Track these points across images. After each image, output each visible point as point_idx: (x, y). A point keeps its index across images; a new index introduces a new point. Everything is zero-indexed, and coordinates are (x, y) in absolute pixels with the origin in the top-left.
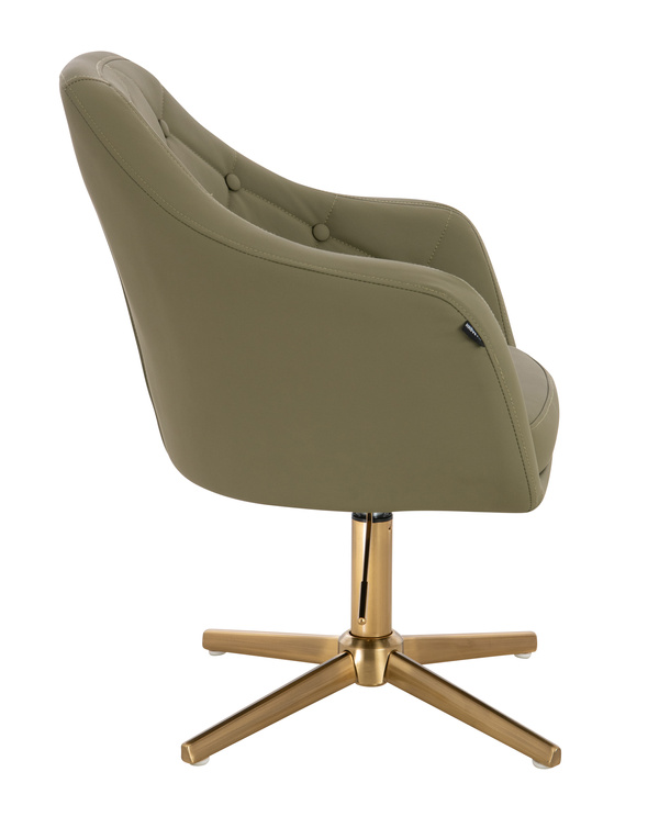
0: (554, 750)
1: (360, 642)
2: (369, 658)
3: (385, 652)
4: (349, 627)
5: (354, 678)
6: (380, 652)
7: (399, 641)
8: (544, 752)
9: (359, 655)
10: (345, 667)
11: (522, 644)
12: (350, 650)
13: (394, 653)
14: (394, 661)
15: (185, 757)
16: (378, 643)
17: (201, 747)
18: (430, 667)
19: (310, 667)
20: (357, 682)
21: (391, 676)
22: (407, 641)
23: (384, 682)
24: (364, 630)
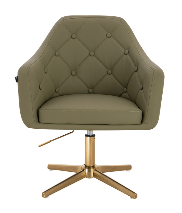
0: (135, 194)
1: (87, 167)
2: (89, 171)
3: (93, 170)
4: (84, 163)
5: (85, 176)
6: (92, 170)
7: (97, 167)
8: (133, 195)
9: (87, 170)
10: (83, 173)
11: (128, 168)
12: (85, 169)
13: (95, 170)
14: (96, 172)
15: (43, 196)
16: (92, 168)
17: (47, 193)
18: (105, 173)
19: (74, 173)
20: (86, 177)
21: (95, 176)
22: (99, 167)
23: (93, 177)
24: (88, 164)
